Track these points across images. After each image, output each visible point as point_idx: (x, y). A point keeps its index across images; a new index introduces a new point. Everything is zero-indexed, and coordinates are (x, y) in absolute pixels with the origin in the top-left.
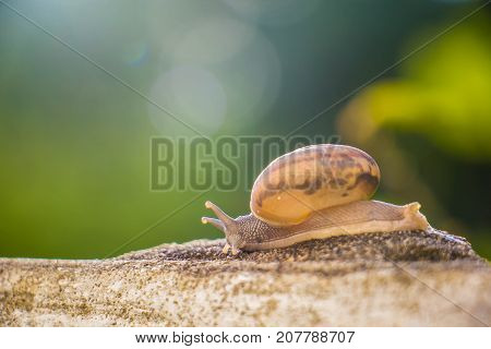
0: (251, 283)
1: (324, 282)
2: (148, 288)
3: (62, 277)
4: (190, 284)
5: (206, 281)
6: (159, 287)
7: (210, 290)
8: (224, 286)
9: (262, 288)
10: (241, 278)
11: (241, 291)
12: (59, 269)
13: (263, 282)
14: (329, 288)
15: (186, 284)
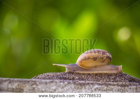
0: (100, 88)
1: (123, 88)
2: (65, 88)
3: (33, 85)
4: (79, 88)
5: (85, 87)
6: (69, 88)
7: (87, 90)
8: (91, 88)
9: (103, 89)
10: (96, 86)
11: (97, 90)
12: (30, 82)
13: (104, 88)
14: (125, 90)
15: (78, 88)
